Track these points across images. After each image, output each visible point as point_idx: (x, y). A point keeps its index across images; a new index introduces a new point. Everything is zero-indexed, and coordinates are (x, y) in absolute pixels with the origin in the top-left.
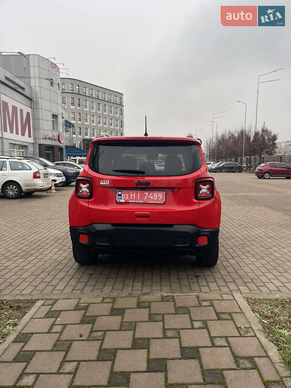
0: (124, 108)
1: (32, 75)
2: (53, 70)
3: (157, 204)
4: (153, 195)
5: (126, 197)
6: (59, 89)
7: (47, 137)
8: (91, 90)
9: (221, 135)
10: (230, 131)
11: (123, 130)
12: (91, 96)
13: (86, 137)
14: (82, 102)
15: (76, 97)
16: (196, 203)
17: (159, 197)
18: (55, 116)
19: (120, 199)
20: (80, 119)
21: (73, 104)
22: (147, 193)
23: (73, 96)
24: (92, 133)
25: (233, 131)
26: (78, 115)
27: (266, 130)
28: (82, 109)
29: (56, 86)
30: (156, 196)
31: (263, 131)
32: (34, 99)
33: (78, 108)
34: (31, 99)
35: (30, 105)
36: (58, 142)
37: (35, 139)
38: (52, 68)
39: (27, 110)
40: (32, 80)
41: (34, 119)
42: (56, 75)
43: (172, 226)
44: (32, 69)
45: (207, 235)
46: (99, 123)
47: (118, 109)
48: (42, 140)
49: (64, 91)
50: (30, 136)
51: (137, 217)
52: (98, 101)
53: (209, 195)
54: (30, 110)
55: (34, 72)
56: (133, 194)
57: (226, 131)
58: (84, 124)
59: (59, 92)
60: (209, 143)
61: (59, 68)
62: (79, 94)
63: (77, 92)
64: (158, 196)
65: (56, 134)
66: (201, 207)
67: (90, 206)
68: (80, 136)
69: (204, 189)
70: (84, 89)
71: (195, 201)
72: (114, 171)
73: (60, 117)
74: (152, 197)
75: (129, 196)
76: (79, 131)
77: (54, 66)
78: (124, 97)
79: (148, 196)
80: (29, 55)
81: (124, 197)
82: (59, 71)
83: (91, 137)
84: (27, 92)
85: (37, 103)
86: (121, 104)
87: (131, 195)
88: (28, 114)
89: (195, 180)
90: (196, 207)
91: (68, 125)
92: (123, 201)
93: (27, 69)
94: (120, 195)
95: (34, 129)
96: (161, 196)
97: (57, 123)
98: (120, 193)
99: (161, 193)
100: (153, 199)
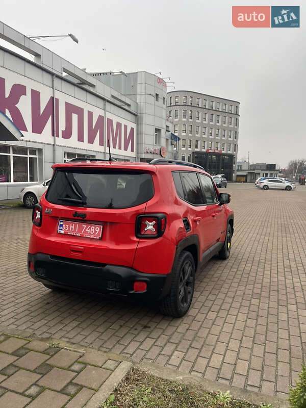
0: (240, 118)
1: (139, 91)
2: (160, 86)
3: (92, 238)
4: (90, 228)
5: (66, 228)
6: (164, 104)
7: (148, 151)
8: (204, 101)
11: (237, 142)
12: (204, 107)
13: (196, 150)
14: (195, 114)
15: (188, 109)
16: (134, 242)
17: (96, 232)
18: (158, 130)
19: (61, 230)
20: (191, 131)
21: (185, 116)
22: (85, 226)
23: (186, 108)
24: (203, 145)
26: (189, 127)
28: (194, 121)
29: (161, 101)
30: (93, 230)
32: (139, 115)
33: (190, 120)
34: (136, 115)
35: (134, 121)
36: (159, 156)
37: (137, 153)
38: (159, 83)
39: (131, 125)
40: (139, 97)
41: (137, 134)
42: (162, 90)
43: (105, 265)
44: (139, 86)
45: (145, 281)
46: (211, 134)
47: (233, 119)
48: (144, 154)
49: (177, 104)
50: (132, 151)
51: (73, 251)
52: (212, 112)
53: (155, 233)
54: (134, 126)
55: (140, 88)
58: (195, 136)
59: (164, 106)
61: (165, 83)
62: (191, 106)
63: (190, 104)
64: (95, 230)
65: (158, 148)
66: (139, 246)
68: (189, 149)
69: (150, 227)
70: (197, 100)
71: (135, 239)
72: (59, 199)
73: (163, 132)
74: (89, 231)
75: (69, 227)
76: (189, 144)
77: (161, 81)
78: (240, 106)
79: (85, 229)
80: (137, 73)
81: (65, 228)
82: (165, 85)
83: (201, 149)
84: (132, 109)
85: (142, 119)
86: (237, 114)
87: (71, 227)
88: (132, 129)
89: (136, 214)
90: (134, 247)
91: (174, 138)
92: (62, 232)
93: (134, 87)
94: (61, 226)
95: (137, 144)
96: (98, 231)
97: (160, 137)
98: (62, 223)
99: (99, 227)
100: (90, 234)
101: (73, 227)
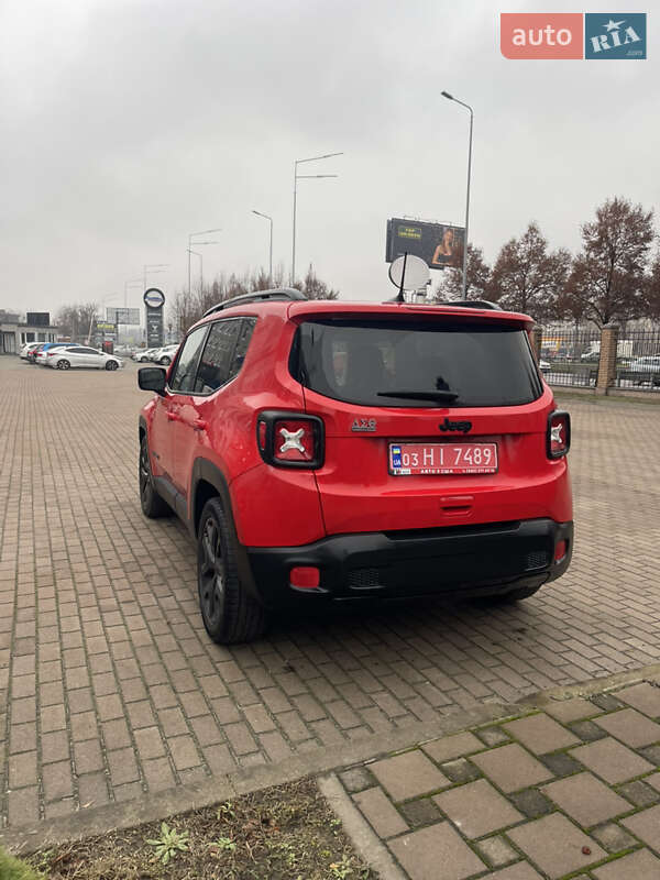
4: (472, 453)
5: (412, 460)
9: (211, 284)
10: (233, 276)
17: (485, 459)
19: (400, 466)
22: (460, 450)
25: (240, 276)
27: (315, 281)
30: (479, 456)
31: (309, 282)
43: (514, 524)
51: (446, 509)
53: (563, 447)
56: (429, 453)
57: (222, 277)
60: (180, 301)
64: (482, 455)
67: (325, 489)
72: (380, 394)
74: (470, 458)
75: (421, 458)
79: (462, 456)
81: (407, 461)
87: (426, 456)
92: (407, 471)
94: (398, 457)
96: (489, 456)
98: (397, 451)
99: (488, 447)
100: (474, 464)
101: (432, 456)
